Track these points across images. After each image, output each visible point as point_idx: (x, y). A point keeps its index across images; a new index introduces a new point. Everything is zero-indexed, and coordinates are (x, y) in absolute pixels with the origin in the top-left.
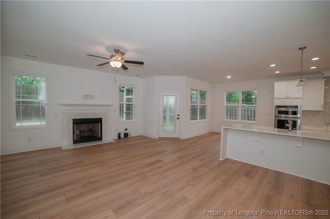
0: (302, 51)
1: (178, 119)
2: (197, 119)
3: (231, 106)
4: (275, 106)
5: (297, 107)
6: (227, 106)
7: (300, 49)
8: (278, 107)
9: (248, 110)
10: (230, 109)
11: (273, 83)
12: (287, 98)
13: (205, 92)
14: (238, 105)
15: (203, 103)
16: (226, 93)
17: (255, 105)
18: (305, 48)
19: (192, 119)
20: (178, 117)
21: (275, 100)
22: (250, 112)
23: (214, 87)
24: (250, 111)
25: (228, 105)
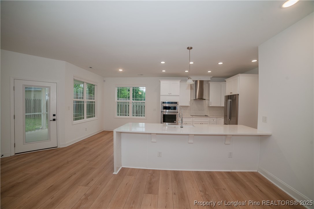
0: (190, 51)
1: (54, 120)
2: (83, 118)
3: (121, 103)
4: (161, 102)
5: (176, 103)
6: (118, 103)
7: (188, 48)
8: (163, 103)
9: (136, 106)
10: (121, 105)
11: (160, 81)
12: (170, 95)
13: (94, 85)
14: (129, 101)
15: (91, 99)
16: (116, 89)
17: (144, 101)
18: (191, 48)
19: (76, 119)
20: (54, 117)
21: (161, 97)
22: (138, 108)
23: (104, 81)
24: (138, 106)
25: (119, 101)
